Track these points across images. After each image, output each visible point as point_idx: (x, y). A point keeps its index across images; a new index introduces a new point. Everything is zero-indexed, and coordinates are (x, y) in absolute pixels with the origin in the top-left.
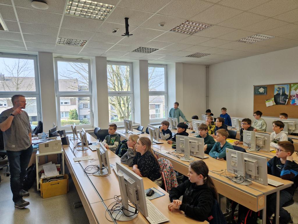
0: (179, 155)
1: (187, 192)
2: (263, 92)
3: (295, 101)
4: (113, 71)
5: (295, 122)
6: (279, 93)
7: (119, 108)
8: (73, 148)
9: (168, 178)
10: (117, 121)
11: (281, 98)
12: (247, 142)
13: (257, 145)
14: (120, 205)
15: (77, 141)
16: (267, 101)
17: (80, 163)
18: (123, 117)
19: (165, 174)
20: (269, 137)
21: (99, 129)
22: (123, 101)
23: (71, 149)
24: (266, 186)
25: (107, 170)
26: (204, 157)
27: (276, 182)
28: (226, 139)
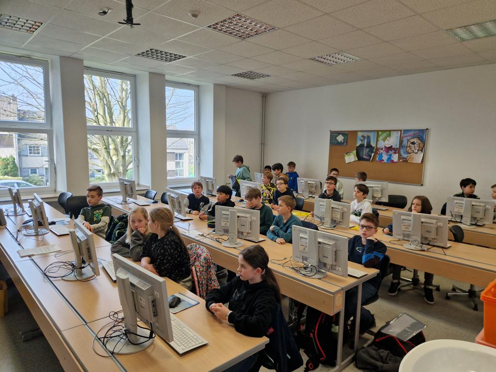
0: (220, 237)
1: (236, 295)
2: (342, 141)
3: (382, 157)
4: (94, 87)
5: (382, 187)
6: (363, 143)
7: (106, 157)
8: (17, 231)
9: (202, 277)
10: (101, 180)
11: (366, 151)
12: (319, 216)
13: (332, 220)
14: (121, 328)
15: (23, 219)
16: (346, 155)
17: (32, 260)
18: (114, 174)
19: (198, 270)
20: (349, 208)
21: (69, 194)
22: (115, 145)
23: (11, 234)
24: (346, 277)
25: (91, 269)
26: (259, 239)
27: (358, 271)
28: (291, 211)
